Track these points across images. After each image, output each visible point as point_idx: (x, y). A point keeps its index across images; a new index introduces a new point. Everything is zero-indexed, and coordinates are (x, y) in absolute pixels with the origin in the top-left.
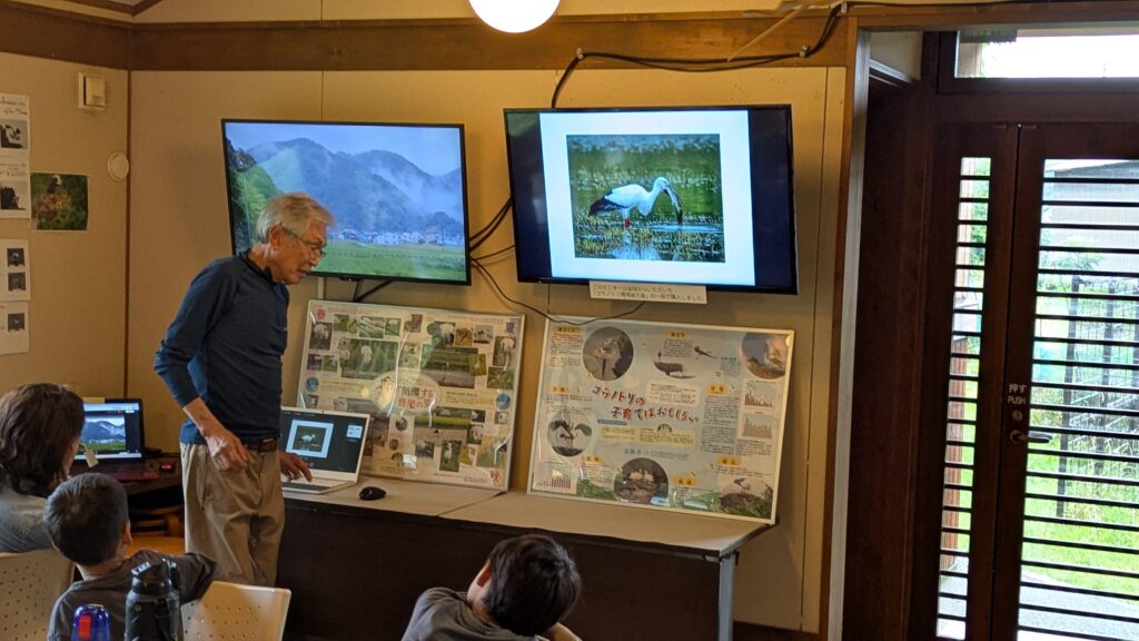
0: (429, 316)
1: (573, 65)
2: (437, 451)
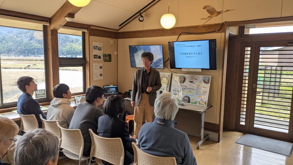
1: (180, 35)
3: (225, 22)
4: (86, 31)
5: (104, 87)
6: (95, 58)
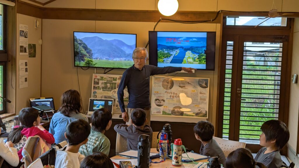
1: (159, 21)
3: (222, 11)
4: (12, 4)
6: (21, 51)
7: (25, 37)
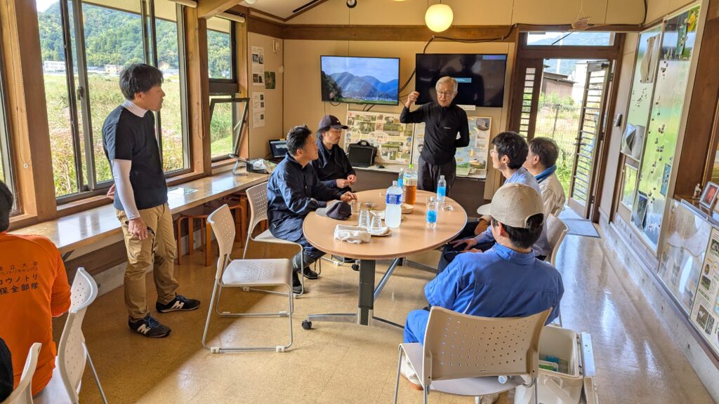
0: (385, 115)
1: (431, 40)
2: (389, 154)
3: (518, 24)
4: (241, 20)
5: (272, 143)
6: (255, 81)
7: (260, 63)
